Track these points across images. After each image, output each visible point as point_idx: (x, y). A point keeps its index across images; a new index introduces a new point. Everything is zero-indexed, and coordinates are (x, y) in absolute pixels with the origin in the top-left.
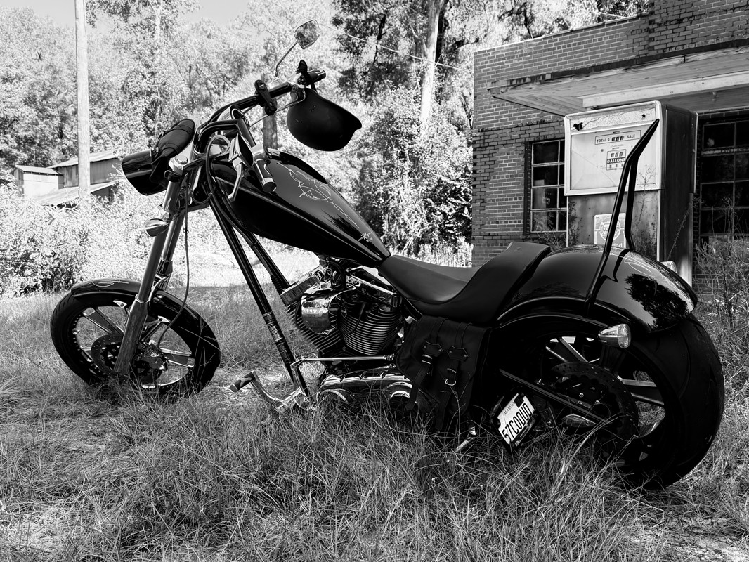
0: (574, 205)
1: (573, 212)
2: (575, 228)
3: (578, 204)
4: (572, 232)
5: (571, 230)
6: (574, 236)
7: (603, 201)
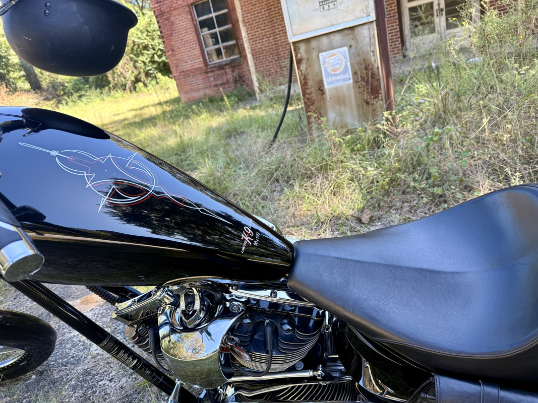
0: (299, 49)
1: (299, 56)
2: (304, 69)
3: (303, 47)
4: (301, 73)
5: (301, 71)
6: (304, 75)
7: (325, 40)
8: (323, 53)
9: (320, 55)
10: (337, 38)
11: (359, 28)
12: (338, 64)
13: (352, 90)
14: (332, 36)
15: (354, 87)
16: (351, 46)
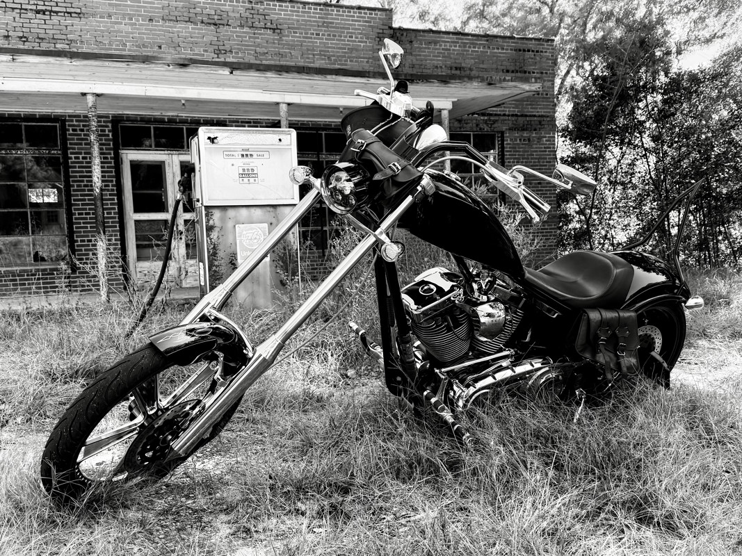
0: (211, 215)
1: (211, 222)
2: (215, 237)
3: (217, 215)
5: (211, 239)
6: (215, 244)
7: (244, 211)
8: (240, 225)
9: (237, 226)
10: (258, 212)
13: (268, 269)
14: (253, 210)
15: (271, 266)
16: (271, 224)
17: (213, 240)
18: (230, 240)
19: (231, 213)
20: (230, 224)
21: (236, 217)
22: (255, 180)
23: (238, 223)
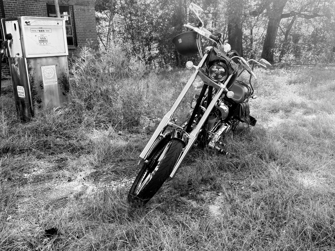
2: (32, 73)
3: (32, 62)
7: (44, 60)
8: (43, 67)
9: (42, 67)
10: (50, 60)
11: (61, 57)
12: (50, 73)
13: (57, 87)
14: (48, 59)
15: (58, 86)
16: (57, 65)
17: (31, 75)
18: (39, 75)
19: (38, 61)
20: (38, 66)
21: (41, 63)
22: (46, 44)
23: (42, 65)
